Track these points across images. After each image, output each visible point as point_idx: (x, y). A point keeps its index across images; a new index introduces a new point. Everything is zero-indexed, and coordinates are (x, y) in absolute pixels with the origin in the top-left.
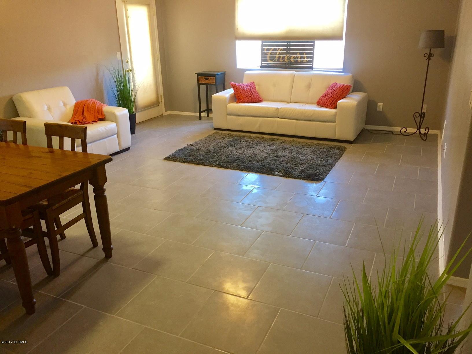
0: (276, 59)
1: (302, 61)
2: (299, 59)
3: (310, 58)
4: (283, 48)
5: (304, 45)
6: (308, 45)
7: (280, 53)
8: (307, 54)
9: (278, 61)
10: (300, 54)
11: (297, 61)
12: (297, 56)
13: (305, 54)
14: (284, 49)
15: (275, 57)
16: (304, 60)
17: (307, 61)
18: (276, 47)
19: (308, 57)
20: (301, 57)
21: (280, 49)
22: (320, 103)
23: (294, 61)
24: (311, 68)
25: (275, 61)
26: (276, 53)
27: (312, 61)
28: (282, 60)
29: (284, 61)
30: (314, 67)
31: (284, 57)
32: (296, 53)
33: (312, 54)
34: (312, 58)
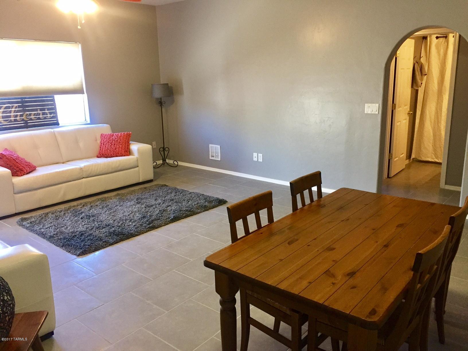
0: (12, 119)
1: (45, 118)
2: (41, 116)
3: (53, 114)
4: (18, 105)
5: (43, 101)
6: (48, 101)
7: (15, 112)
8: (48, 109)
9: (15, 120)
10: (41, 110)
11: (39, 118)
12: (37, 113)
13: (46, 109)
14: (19, 107)
15: (10, 117)
16: (47, 117)
17: (51, 117)
18: (9, 105)
19: (50, 113)
20: (43, 114)
21: (14, 107)
22: (101, 155)
23: (36, 118)
24: (57, 124)
25: (11, 121)
26: (10, 112)
27: (56, 117)
28: (20, 119)
29: (23, 120)
30: (60, 122)
31: (21, 115)
32: (36, 110)
33: (55, 109)
34: (55, 113)
